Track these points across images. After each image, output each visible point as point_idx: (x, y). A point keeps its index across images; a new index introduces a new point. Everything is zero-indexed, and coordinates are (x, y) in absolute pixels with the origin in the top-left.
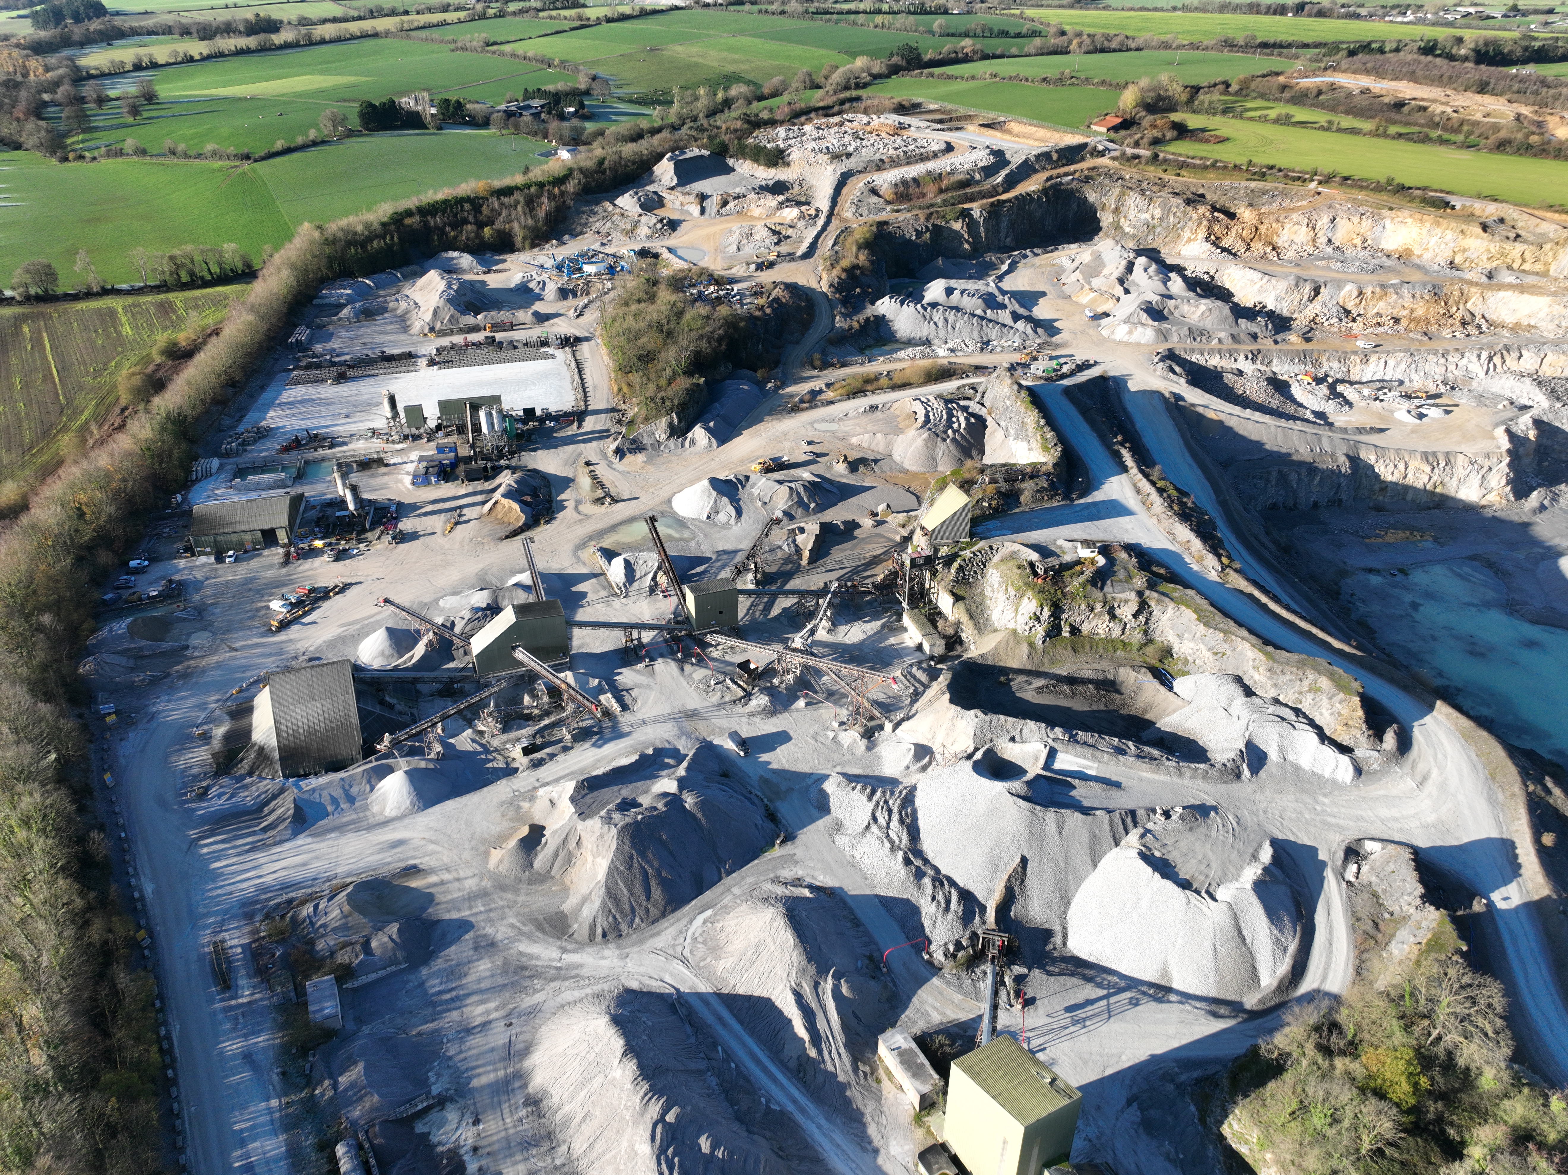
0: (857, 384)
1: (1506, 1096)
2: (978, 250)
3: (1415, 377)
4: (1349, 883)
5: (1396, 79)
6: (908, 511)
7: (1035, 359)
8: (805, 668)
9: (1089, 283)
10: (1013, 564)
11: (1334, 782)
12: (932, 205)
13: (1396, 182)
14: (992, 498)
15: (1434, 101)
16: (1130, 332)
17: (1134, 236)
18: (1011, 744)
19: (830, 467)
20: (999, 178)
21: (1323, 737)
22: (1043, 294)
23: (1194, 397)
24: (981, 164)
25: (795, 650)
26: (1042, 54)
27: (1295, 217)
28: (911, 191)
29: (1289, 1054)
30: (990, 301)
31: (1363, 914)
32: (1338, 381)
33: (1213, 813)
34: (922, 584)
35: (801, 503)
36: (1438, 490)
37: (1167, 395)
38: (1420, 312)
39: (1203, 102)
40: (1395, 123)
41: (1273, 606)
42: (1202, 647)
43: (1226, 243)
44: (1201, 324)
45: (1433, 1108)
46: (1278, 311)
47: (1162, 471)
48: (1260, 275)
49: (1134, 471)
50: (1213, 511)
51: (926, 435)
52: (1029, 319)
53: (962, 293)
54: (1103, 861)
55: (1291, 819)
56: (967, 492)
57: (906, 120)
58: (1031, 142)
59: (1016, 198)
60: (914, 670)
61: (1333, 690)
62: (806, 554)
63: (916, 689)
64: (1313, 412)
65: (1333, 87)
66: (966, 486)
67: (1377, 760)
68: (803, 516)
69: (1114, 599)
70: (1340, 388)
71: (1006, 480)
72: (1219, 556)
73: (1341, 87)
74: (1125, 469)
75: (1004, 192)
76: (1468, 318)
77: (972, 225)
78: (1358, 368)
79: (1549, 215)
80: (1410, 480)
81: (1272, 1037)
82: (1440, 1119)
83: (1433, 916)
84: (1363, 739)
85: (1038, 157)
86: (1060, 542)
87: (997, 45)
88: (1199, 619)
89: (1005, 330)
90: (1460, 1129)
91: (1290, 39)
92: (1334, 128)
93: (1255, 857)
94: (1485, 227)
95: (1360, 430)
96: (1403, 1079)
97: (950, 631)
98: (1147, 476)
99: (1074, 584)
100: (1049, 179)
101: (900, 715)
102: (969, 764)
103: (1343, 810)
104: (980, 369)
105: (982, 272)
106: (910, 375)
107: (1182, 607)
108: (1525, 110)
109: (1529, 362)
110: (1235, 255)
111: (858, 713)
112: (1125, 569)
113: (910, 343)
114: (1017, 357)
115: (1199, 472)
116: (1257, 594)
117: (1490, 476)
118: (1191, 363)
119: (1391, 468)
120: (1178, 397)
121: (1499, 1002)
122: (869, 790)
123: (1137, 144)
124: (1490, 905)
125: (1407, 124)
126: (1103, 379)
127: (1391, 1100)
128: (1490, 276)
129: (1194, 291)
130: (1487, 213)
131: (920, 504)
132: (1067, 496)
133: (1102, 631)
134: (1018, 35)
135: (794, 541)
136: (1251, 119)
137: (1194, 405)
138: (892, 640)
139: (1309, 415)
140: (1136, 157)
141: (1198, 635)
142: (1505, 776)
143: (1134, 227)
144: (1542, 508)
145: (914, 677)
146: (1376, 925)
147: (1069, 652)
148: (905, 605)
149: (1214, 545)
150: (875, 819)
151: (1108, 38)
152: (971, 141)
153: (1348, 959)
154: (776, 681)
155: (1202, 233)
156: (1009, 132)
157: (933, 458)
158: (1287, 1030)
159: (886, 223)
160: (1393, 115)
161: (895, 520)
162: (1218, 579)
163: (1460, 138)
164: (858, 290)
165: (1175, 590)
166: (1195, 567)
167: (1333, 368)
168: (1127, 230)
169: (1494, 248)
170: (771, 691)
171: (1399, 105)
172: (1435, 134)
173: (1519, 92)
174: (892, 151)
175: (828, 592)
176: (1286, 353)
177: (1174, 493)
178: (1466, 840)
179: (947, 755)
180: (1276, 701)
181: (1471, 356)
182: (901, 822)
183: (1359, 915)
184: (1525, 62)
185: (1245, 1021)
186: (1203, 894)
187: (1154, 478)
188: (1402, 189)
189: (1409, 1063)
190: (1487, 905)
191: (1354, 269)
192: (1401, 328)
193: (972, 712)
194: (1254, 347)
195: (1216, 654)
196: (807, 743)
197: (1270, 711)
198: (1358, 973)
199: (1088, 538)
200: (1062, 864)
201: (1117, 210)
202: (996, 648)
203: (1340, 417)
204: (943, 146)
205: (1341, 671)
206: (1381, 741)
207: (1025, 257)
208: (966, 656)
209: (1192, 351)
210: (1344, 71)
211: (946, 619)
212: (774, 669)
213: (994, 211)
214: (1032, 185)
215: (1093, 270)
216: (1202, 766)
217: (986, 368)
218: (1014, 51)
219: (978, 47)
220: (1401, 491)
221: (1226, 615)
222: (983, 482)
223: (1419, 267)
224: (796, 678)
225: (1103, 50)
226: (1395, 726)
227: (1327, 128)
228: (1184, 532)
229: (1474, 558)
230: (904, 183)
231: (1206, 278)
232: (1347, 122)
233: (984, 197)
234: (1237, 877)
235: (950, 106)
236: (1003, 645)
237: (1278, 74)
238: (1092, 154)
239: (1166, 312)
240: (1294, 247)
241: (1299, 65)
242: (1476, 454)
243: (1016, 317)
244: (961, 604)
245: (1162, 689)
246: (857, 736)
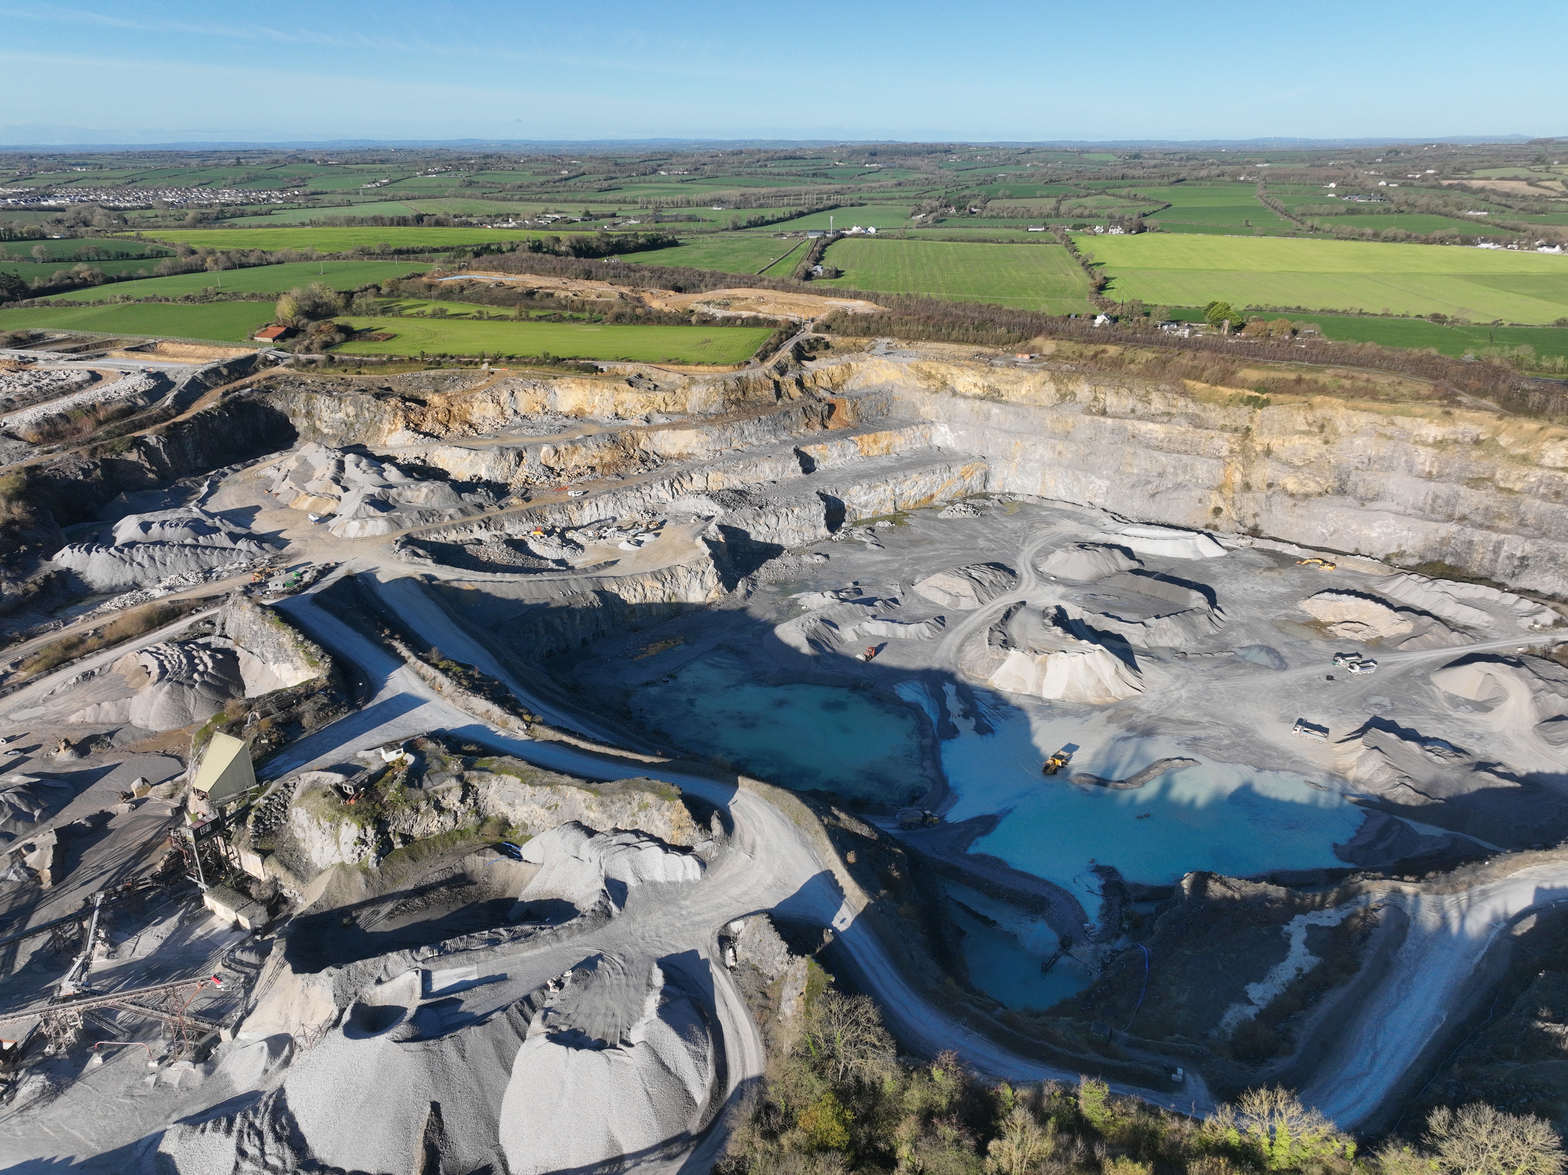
0: (58, 653)
1: (905, 1089)
2: (166, 478)
3: (623, 512)
4: (732, 969)
5: (520, 273)
6: (171, 778)
7: (271, 575)
8: (88, 1014)
9: (304, 489)
10: (317, 794)
11: (688, 883)
12: (93, 440)
13: (552, 355)
14: (268, 734)
15: (556, 288)
16: (362, 527)
17: (334, 436)
18: (379, 988)
19: (49, 760)
20: (169, 400)
21: (666, 847)
22: (258, 508)
23: (445, 573)
24: (141, 390)
25: (66, 999)
26: (176, 274)
27: (479, 395)
28: (60, 427)
29: (744, 1157)
30: (198, 527)
31: (752, 990)
32: (565, 530)
33: (600, 962)
34: (216, 854)
35: (18, 815)
36: (673, 600)
37: (419, 578)
38: (607, 458)
39: (360, 306)
40: (533, 308)
41: (583, 745)
42: (535, 806)
43: (426, 427)
44: (428, 506)
45: (862, 1132)
46: (494, 480)
47: (440, 652)
48: (467, 452)
49: (413, 659)
50: (500, 676)
51: (167, 687)
52: (250, 537)
53: (162, 524)
54: (516, 1063)
55: (666, 934)
56: (238, 735)
57: (29, 353)
58: (193, 360)
59: (194, 417)
60: (238, 954)
61: (659, 802)
62: (46, 874)
63: (247, 975)
64: (554, 561)
65: (472, 283)
66: (235, 729)
67: (713, 847)
68: (28, 830)
69: (436, 792)
70: (569, 535)
71: (280, 709)
72: (520, 716)
73: (479, 283)
74: (403, 661)
75: (178, 414)
76: (644, 456)
77: (150, 453)
78: (576, 514)
79: (671, 367)
80: (650, 598)
81: (725, 1150)
82: (871, 1140)
83: (802, 963)
84: (697, 834)
85: (206, 374)
86: (361, 754)
87: (121, 267)
88: (523, 782)
89: (227, 553)
90: (886, 1139)
91: (421, 245)
92: (485, 317)
93: (650, 986)
94: (630, 383)
95: (597, 567)
96: (834, 1122)
97: (269, 893)
98: (426, 661)
99: (391, 792)
100: (225, 394)
101: (237, 1014)
102: (339, 1031)
103: (704, 905)
104: (209, 601)
105: (179, 499)
106: (124, 626)
107: (504, 776)
108: (625, 290)
109: (699, 482)
110: (438, 437)
111: (179, 1036)
112: (437, 758)
113: (113, 591)
114: (249, 578)
115: (472, 641)
116: (565, 738)
117: (705, 578)
118: (431, 543)
119: (632, 592)
120: (430, 578)
121: (873, 1014)
122: (224, 1123)
123: (308, 350)
124: (835, 932)
125: (543, 308)
126: (350, 579)
127: (833, 1148)
128: (648, 421)
129: (412, 476)
130: (628, 371)
131: (184, 765)
132: (352, 705)
133: (435, 828)
134: (142, 257)
135: (23, 865)
136: (410, 316)
137: (447, 582)
138: (199, 932)
139: (551, 565)
140: (311, 362)
141: (528, 797)
142: (805, 819)
143: (332, 427)
144: (749, 593)
145: (241, 963)
146: (764, 994)
147: (409, 863)
148: (202, 885)
149: (512, 706)
150: (242, 1153)
151: (243, 254)
152: (120, 367)
153: (755, 1038)
154: (49, 1050)
155: (400, 423)
156: (164, 353)
157: (185, 710)
158: (734, 1135)
159: (37, 467)
160: (528, 302)
161: (156, 794)
162: (527, 738)
163: (587, 315)
164: (23, 548)
165: (491, 761)
166: (502, 733)
167: (556, 519)
168: (326, 431)
169: (643, 397)
170: (48, 1066)
171: (531, 294)
172: (567, 314)
173: (615, 277)
174: (19, 389)
175: (93, 909)
176: (514, 515)
177: (458, 669)
178: (800, 886)
179: (309, 1033)
180: (616, 831)
181: (657, 486)
182: (278, 1139)
183: (749, 993)
184: (611, 253)
185: (697, 1147)
186: (619, 1045)
187: (435, 661)
188: (558, 361)
189: (834, 1106)
190: (833, 933)
191: (543, 432)
192: (598, 473)
193: (324, 972)
194: (484, 516)
195: (549, 808)
196: (120, 1106)
197: (614, 842)
198: (767, 1046)
199: (389, 740)
200: (476, 1088)
201: (309, 414)
202: (328, 890)
203: (578, 561)
204: (87, 376)
205: (659, 782)
206: (711, 830)
207: (225, 475)
208: (295, 913)
209: (429, 532)
210: (476, 270)
211: (259, 882)
212: (41, 1035)
213: (173, 435)
214: (209, 402)
215: (304, 474)
216: (574, 921)
217: (217, 597)
218: (142, 272)
219: (97, 270)
220: (646, 608)
221: (546, 768)
222: (254, 718)
223: (594, 422)
224: (78, 1032)
225: (242, 266)
226: (716, 812)
227: (479, 317)
228: (481, 704)
229: (718, 647)
230: (48, 420)
231: (418, 462)
232: (494, 311)
233: (155, 422)
234: (641, 1013)
235: (81, 334)
236: (334, 884)
237: (420, 276)
238: (264, 365)
239: (391, 501)
240: (488, 422)
241: (436, 267)
242: (689, 563)
243: (234, 538)
244: (272, 859)
245: (513, 862)
246: (188, 1065)
